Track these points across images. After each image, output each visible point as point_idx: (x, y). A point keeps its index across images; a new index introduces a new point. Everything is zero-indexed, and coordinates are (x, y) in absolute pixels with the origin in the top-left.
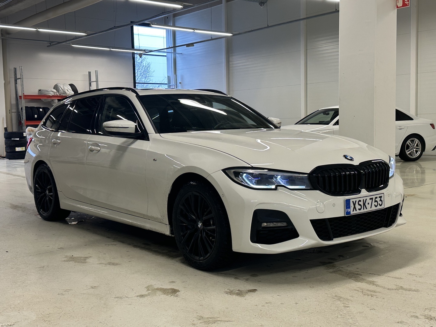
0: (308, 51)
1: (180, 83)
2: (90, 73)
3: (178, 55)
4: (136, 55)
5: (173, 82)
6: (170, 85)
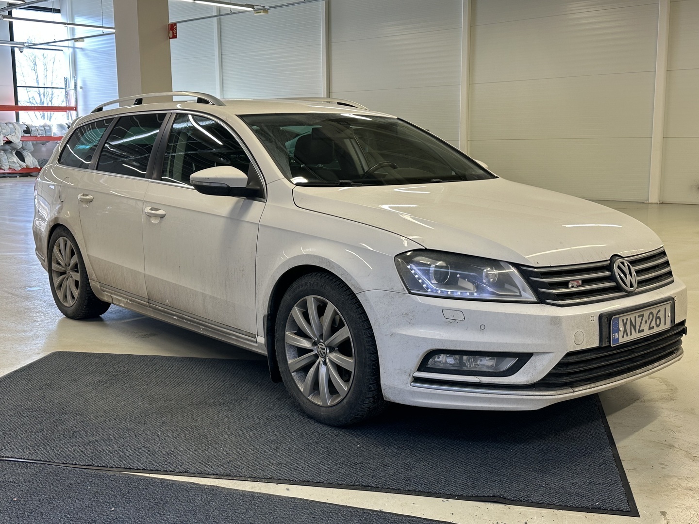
1: (81, 88)
3: (78, 50)
4: (16, 49)
5: (72, 86)
6: (68, 89)
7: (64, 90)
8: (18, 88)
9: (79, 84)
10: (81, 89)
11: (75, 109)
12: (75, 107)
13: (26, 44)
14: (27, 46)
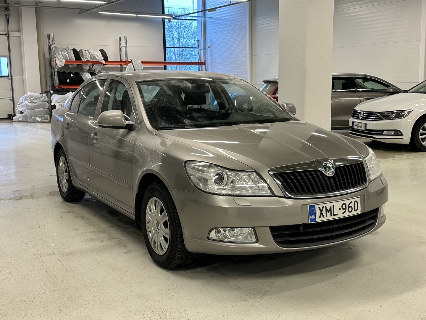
1: (209, 47)
2: (120, 38)
3: (207, 19)
4: (166, 20)
5: (202, 46)
6: (200, 49)
7: (197, 49)
8: (167, 49)
9: (208, 44)
10: (209, 49)
11: (204, 63)
12: (204, 62)
13: (173, 16)
14: (173, 17)
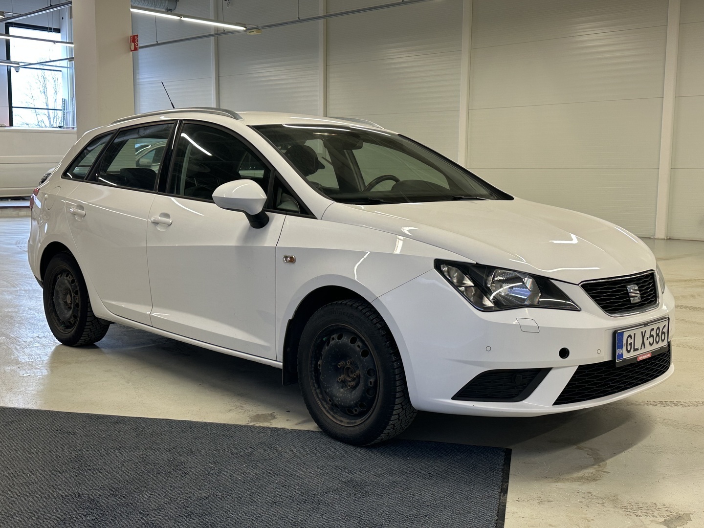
0: (220, 78)
4: (12, 68)
5: (69, 108)
7: (62, 112)
8: (13, 109)
14: (22, 66)
